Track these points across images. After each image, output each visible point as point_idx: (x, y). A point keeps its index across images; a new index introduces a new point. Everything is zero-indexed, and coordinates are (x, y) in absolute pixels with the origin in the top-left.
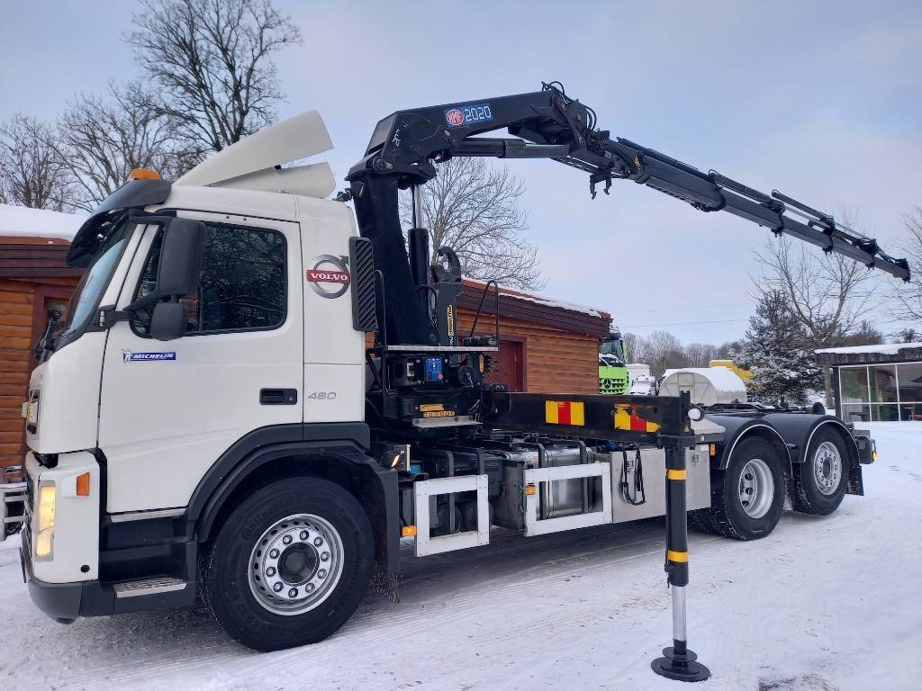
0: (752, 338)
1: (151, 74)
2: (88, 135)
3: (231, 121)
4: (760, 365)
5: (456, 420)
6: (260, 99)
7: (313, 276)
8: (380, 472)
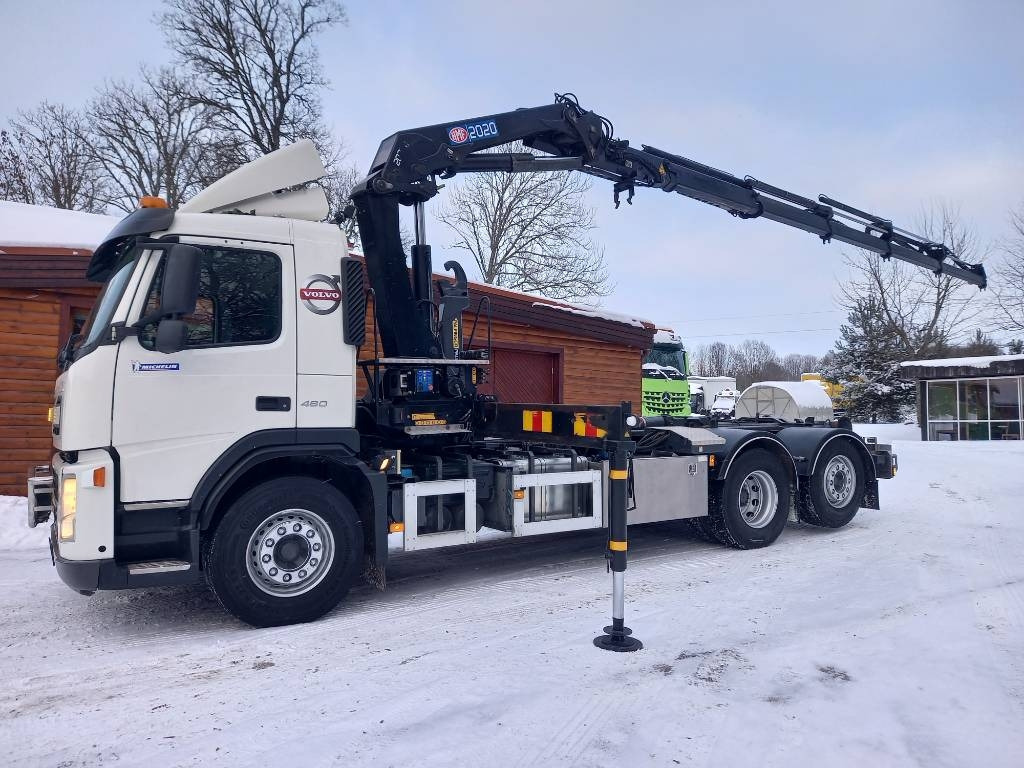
0: (841, 348)
1: (184, 59)
2: (119, 125)
3: (270, 109)
4: (850, 379)
5: (448, 428)
6: (301, 86)
7: (306, 295)
8: (369, 474)
